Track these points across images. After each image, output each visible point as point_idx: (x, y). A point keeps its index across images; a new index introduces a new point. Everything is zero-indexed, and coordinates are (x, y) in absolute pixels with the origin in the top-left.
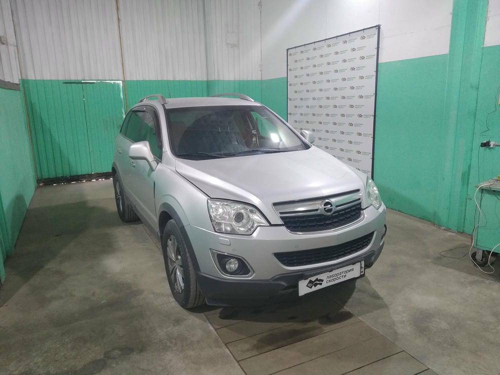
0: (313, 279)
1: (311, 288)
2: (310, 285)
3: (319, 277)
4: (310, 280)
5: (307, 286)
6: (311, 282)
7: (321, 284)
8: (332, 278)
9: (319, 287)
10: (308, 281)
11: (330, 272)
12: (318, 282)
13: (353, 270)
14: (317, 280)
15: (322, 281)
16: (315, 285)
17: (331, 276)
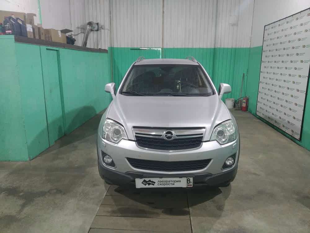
0: (147, 179)
1: (145, 185)
2: (144, 183)
3: (152, 179)
4: (144, 180)
5: (142, 183)
6: (145, 181)
7: (154, 185)
8: (162, 183)
9: (151, 186)
10: (142, 180)
11: (160, 178)
12: (151, 183)
13: (180, 181)
14: (150, 181)
15: (155, 183)
16: (149, 184)
17: (161, 182)
